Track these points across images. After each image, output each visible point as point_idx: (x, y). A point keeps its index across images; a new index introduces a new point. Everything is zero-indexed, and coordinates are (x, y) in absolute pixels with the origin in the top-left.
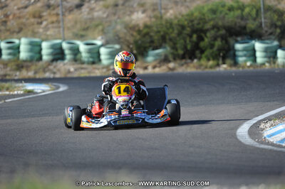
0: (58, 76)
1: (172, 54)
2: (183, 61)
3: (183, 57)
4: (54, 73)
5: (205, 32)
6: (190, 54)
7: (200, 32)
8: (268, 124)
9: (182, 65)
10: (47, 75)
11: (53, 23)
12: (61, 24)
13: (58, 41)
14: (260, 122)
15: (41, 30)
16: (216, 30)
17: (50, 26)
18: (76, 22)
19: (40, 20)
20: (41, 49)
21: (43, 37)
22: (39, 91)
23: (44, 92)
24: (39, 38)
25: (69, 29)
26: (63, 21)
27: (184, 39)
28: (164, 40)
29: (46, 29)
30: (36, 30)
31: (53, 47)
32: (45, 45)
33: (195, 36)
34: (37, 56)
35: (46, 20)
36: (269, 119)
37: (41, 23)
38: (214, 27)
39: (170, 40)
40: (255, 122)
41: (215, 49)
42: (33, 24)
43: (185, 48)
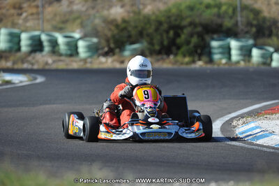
1: (149, 49)
2: (159, 57)
3: (159, 53)
5: (182, 28)
6: (166, 50)
7: (177, 29)
9: (158, 61)
16: (192, 26)
27: (161, 35)
28: (140, 35)
33: (171, 33)
38: (191, 24)
39: (148, 35)
41: (192, 45)
43: (162, 43)
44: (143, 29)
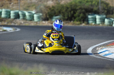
0: (16, 25)
1: (63, 18)
2: (67, 22)
3: (67, 20)
4: (15, 23)
5: (76, 10)
6: (70, 19)
7: (74, 10)
8: (100, 48)
9: (66, 23)
10: (12, 24)
11: (15, 3)
12: (19, 4)
13: (17, 11)
14: (96, 47)
15: (11, 6)
16: (81, 10)
17: (15, 5)
18: (25, 4)
19: (10, 2)
20: (10, 14)
21: (12, 9)
22: (9, 30)
23: (10, 31)
24: (10, 9)
25: (22, 6)
26: (20, 3)
27: (68, 13)
28: (59, 13)
29: (13, 6)
30: (9, 6)
31: (15, 13)
32: (12, 12)
33: (72, 12)
34: (9, 16)
35: (13, 2)
36: (100, 46)
37: (11, 3)
38: (80, 8)
39: (63, 13)
40: (94, 47)
41: (80, 17)
42: (7, 4)
43: (68, 16)
44: (61, 10)
